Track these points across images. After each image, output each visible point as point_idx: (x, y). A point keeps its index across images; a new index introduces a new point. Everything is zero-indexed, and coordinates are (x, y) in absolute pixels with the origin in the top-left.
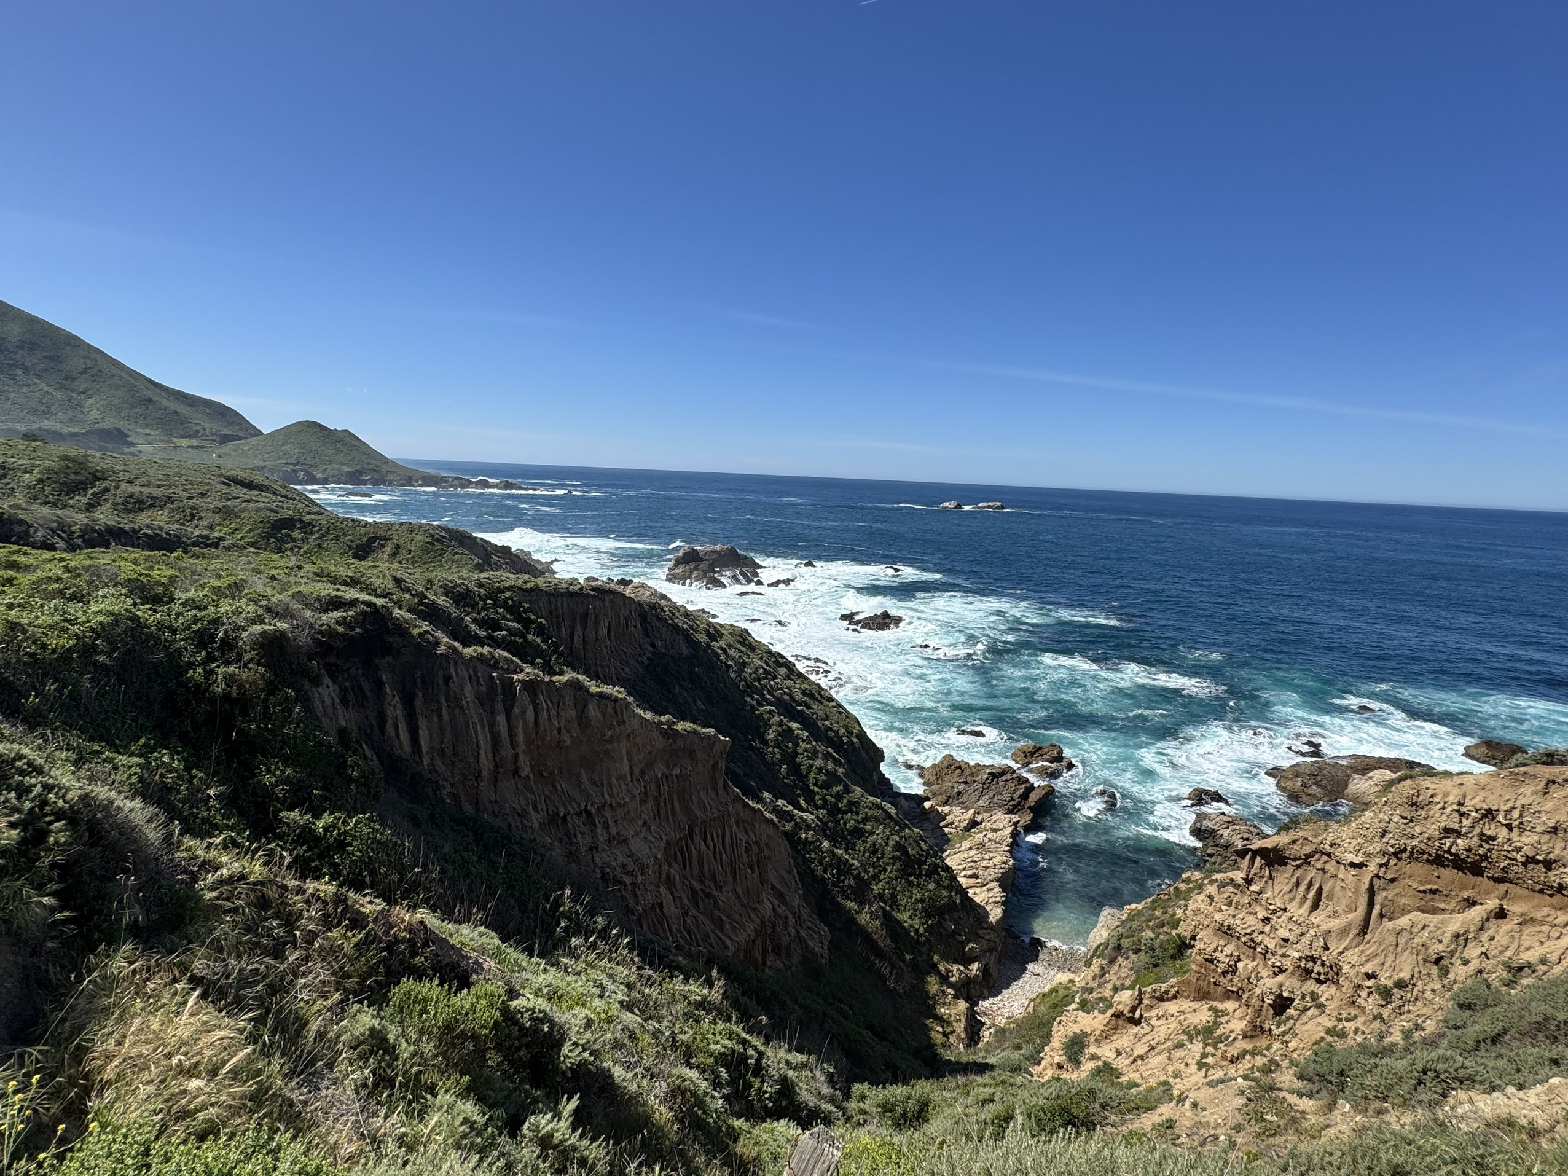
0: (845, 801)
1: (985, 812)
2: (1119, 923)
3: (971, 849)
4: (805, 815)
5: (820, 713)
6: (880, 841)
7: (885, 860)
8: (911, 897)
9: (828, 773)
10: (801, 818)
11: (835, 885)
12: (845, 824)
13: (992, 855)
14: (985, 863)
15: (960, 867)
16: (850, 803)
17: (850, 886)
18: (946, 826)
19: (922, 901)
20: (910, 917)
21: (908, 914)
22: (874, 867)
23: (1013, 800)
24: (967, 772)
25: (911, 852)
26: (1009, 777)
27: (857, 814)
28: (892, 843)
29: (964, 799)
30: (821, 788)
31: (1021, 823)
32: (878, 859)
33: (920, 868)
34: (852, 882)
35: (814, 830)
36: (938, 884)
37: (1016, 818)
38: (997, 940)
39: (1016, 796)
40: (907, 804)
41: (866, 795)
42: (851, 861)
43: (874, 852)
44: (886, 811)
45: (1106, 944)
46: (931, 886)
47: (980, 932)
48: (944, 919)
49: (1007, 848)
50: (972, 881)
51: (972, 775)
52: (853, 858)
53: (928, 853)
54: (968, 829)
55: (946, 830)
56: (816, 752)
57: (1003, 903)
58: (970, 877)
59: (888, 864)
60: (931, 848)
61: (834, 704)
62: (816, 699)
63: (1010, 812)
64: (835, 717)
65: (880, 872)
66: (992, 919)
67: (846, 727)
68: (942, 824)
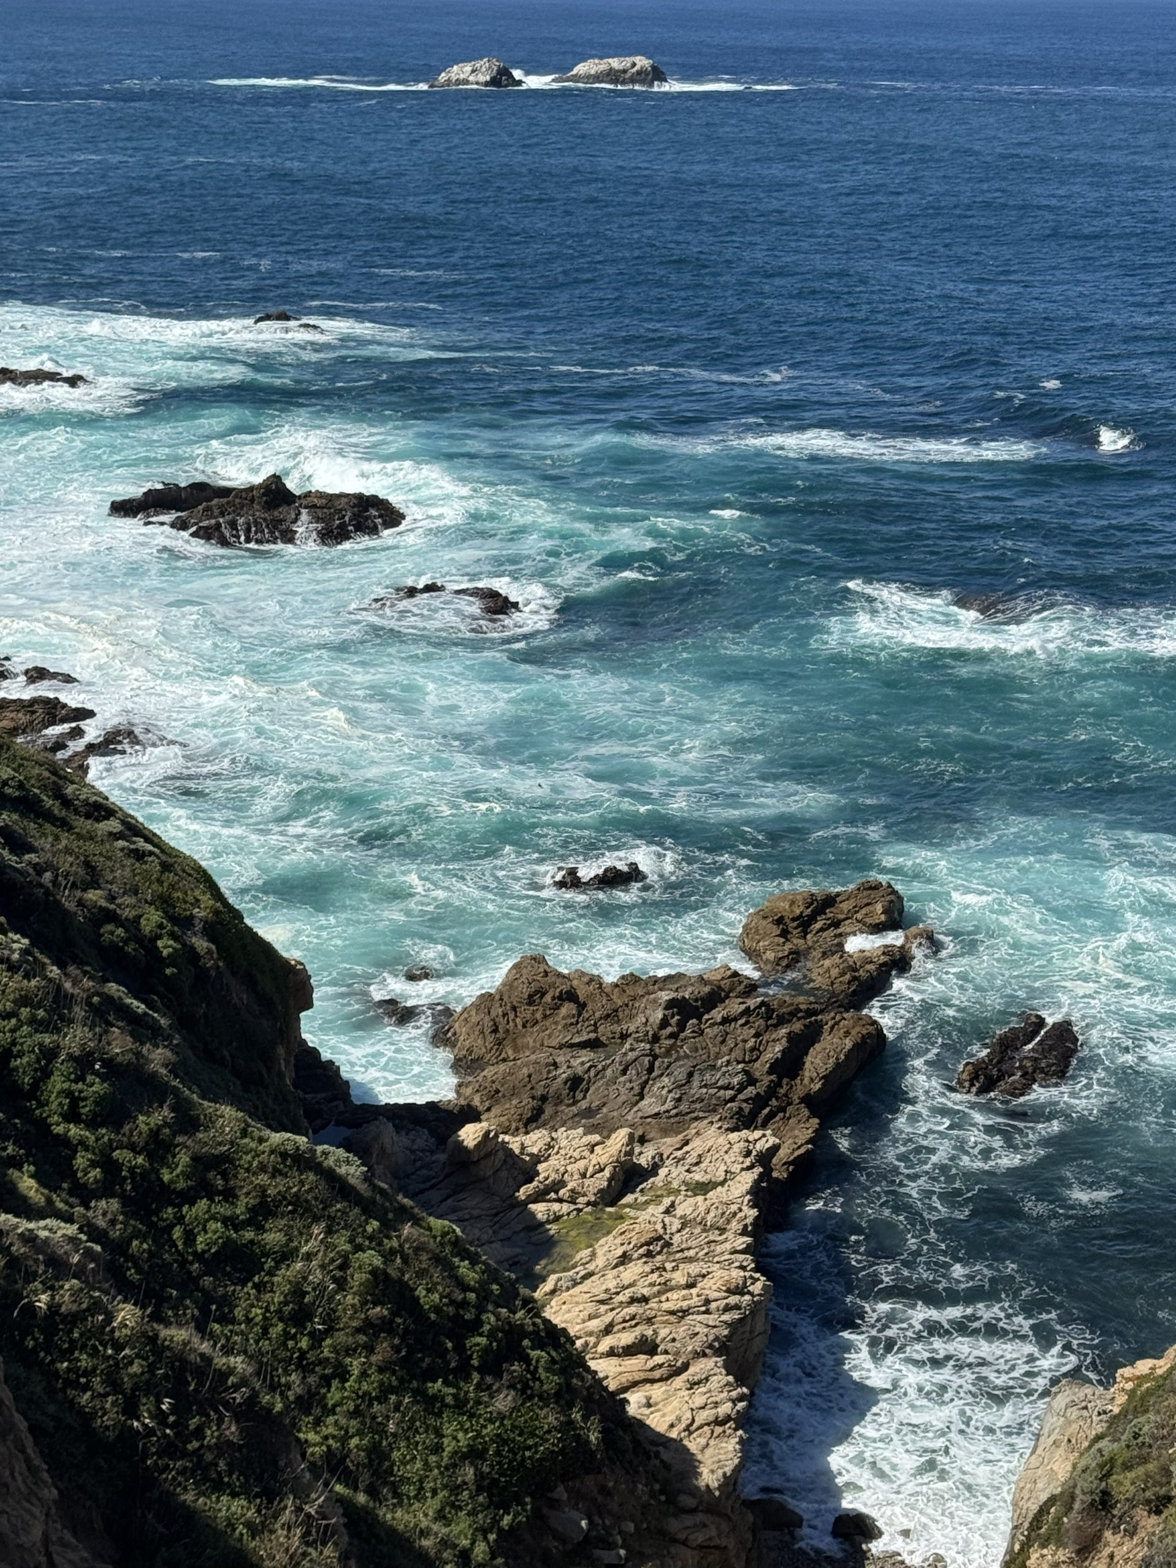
0: (183, 1159)
1: (665, 1132)
2: (1100, 1429)
3: (625, 1259)
4: (42, 1228)
5: (66, 863)
6: (316, 1277)
7: (341, 1337)
8: (438, 1449)
9: (113, 1070)
10: (29, 1238)
11: (171, 1450)
12: (190, 1237)
13: (694, 1269)
14: (675, 1300)
15: (595, 1324)
16: (203, 1163)
17: (223, 1447)
18: (540, 1196)
19: (474, 1454)
20: (440, 1516)
21: (433, 1505)
22: (304, 1366)
23: (752, 1081)
24: (597, 1008)
25: (428, 1297)
26: (734, 1006)
27: (229, 1195)
28: (358, 1278)
29: (592, 1099)
30: (92, 1124)
31: (783, 1154)
32: (317, 1339)
33: (460, 1348)
34: (232, 1430)
35: (79, 1273)
36: (524, 1389)
37: (763, 1139)
38: (731, 1543)
39: (760, 1068)
40: (404, 1140)
41: (258, 1129)
42: (220, 1361)
43: (300, 1317)
44: (330, 1176)
45: (1065, 1499)
46: (503, 1402)
47: (674, 1525)
48: (554, 1504)
49: (742, 1242)
50: (637, 1363)
51: (612, 1016)
52: (228, 1351)
53: (484, 1295)
54: (611, 1195)
55: (540, 1210)
56: (60, 1000)
57: (742, 1421)
58: (629, 1351)
59: (350, 1351)
60: (493, 1275)
61: (114, 825)
62: (47, 816)
63: (744, 1121)
64: (122, 872)
65: (326, 1381)
66: (709, 1477)
67: (164, 902)
68: (523, 1193)
